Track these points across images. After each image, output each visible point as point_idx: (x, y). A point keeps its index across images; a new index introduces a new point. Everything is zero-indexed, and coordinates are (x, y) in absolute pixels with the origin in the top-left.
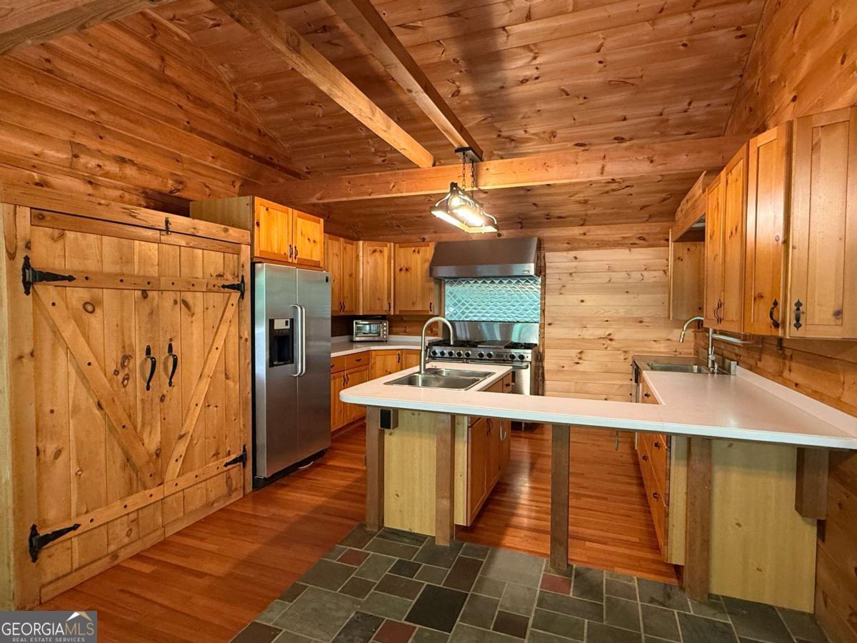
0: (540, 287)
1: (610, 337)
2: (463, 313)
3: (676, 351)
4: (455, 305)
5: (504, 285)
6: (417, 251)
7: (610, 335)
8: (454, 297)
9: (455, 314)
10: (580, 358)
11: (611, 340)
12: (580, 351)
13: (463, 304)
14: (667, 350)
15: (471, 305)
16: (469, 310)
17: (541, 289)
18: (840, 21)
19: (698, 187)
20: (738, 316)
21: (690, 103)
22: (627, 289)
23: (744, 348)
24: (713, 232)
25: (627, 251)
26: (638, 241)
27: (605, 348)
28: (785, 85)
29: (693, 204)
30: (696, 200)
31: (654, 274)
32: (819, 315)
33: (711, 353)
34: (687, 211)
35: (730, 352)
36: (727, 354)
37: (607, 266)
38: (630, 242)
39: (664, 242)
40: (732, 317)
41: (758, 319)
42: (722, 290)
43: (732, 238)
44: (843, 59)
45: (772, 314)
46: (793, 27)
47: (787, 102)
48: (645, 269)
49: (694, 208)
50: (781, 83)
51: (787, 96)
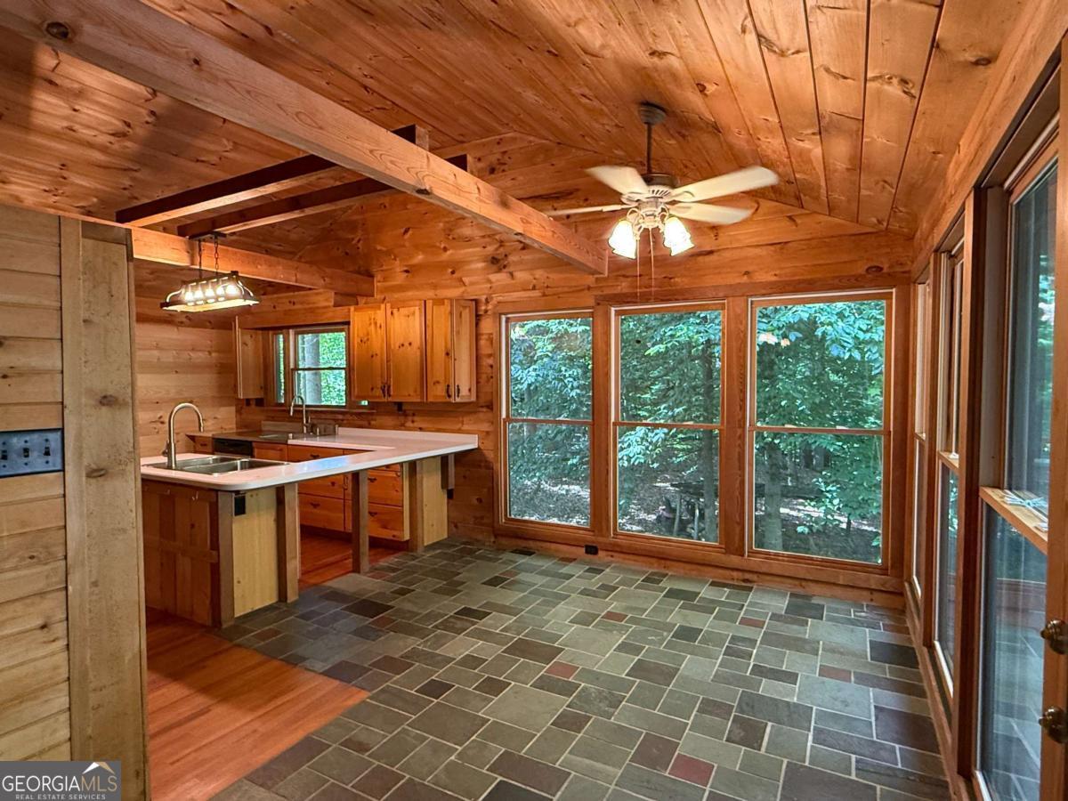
1: (162, 420)
3: (221, 428)
7: (161, 417)
11: (162, 422)
18: (448, 252)
19: (324, 299)
20: (418, 393)
21: (295, 228)
22: (177, 369)
23: (352, 414)
24: (368, 340)
25: (176, 330)
26: (184, 320)
27: (158, 432)
28: (395, 259)
29: (311, 308)
30: (318, 308)
31: (200, 354)
32: (464, 391)
33: (307, 422)
34: (290, 310)
35: (325, 419)
36: (320, 421)
37: (155, 343)
38: (180, 320)
39: (208, 324)
40: (408, 394)
41: (437, 393)
42: (389, 377)
43: (404, 348)
44: (453, 273)
45: (448, 391)
46: (403, 230)
47: (398, 270)
48: (193, 350)
49: (312, 312)
50: (390, 255)
51: (398, 267)
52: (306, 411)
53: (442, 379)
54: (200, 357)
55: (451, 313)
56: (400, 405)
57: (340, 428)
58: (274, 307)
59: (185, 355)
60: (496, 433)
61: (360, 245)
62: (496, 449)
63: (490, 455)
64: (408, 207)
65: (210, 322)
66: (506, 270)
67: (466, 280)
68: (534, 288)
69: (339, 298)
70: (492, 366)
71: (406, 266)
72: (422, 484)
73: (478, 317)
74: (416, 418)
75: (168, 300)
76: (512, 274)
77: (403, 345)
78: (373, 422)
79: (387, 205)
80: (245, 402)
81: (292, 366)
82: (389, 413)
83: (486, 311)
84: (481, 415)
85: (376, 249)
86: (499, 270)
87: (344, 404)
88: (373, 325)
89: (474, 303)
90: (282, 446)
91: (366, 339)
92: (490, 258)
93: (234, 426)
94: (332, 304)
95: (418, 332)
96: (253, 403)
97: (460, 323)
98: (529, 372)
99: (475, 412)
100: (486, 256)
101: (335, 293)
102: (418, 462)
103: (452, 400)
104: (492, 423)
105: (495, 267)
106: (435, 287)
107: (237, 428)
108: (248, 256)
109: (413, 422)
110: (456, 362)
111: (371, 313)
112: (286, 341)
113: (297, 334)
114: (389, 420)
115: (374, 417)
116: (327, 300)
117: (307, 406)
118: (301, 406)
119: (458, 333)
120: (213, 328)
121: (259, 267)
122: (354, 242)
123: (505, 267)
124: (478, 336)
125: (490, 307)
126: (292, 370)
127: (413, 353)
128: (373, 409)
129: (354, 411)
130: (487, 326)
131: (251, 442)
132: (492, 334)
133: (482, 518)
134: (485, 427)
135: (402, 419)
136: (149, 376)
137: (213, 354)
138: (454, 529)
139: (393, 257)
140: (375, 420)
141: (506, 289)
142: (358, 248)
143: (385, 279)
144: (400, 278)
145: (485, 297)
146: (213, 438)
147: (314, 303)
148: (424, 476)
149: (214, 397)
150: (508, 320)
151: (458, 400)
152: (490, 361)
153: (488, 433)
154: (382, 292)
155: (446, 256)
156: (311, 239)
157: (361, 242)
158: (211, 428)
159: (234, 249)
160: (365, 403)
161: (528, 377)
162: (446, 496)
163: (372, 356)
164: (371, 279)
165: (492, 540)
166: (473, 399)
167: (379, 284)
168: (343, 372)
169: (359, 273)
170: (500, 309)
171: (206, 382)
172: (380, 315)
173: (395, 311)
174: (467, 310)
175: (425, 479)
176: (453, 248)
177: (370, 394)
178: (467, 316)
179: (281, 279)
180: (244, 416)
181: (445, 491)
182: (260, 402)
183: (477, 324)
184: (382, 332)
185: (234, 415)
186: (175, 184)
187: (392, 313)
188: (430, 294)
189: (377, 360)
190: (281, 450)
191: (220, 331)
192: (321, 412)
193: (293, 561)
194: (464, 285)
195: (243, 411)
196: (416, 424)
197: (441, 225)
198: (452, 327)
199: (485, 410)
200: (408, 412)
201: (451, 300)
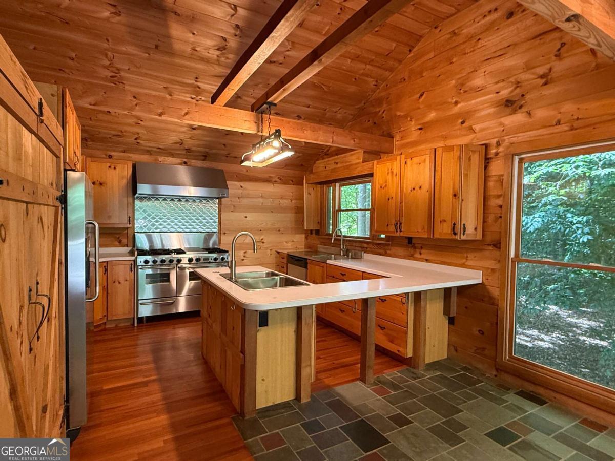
0: (217, 206)
1: (263, 241)
2: (153, 225)
3: (296, 248)
4: (145, 218)
5: (190, 203)
6: (113, 167)
7: (262, 239)
8: (145, 211)
9: (145, 227)
10: (245, 256)
11: (263, 243)
12: (244, 251)
13: (153, 218)
14: (292, 247)
15: (161, 219)
16: (159, 223)
17: (219, 207)
18: (459, 105)
19: (356, 158)
20: (426, 230)
21: (340, 109)
22: (272, 210)
23: (373, 244)
24: (386, 186)
25: (272, 186)
26: (278, 180)
27: (260, 248)
28: (411, 121)
29: (347, 166)
30: (352, 165)
31: (286, 201)
32: (470, 229)
33: (343, 248)
34: (335, 168)
35: (354, 247)
36: (353, 248)
37: (261, 194)
38: (274, 180)
39: (291, 182)
40: (417, 230)
41: (443, 231)
42: (401, 216)
43: (415, 191)
44: (463, 123)
45: (454, 229)
46: (418, 95)
47: (413, 129)
48: (282, 198)
49: (348, 169)
50: (407, 118)
51: (413, 126)
52: (344, 240)
53: (448, 218)
54: (285, 202)
55: (460, 158)
56: (410, 239)
57: (365, 254)
58: (326, 168)
59: (277, 202)
60: (503, 270)
61: (384, 115)
62: (502, 287)
63: (495, 292)
64: (424, 75)
65: (292, 181)
66: (524, 109)
67: (477, 127)
68: (558, 123)
69: (367, 156)
70: (501, 207)
71: (420, 124)
72: (425, 311)
73: (487, 161)
74: (423, 251)
75: (243, 159)
76: (529, 113)
77: (414, 189)
78: (388, 252)
79: (406, 78)
80: (309, 232)
81: (337, 208)
82: (401, 246)
83: (497, 154)
84: (487, 253)
85: (396, 115)
86: (514, 112)
87: (368, 236)
88: (390, 174)
89: (484, 147)
90: (324, 264)
91: (384, 185)
92: (504, 101)
93: (304, 247)
94: (361, 161)
95: (427, 177)
96: (314, 232)
97: (469, 166)
98: (534, 217)
99: (481, 250)
100: (499, 101)
101: (365, 152)
102: (422, 293)
103: (458, 237)
104: (499, 261)
105: (509, 110)
106: (445, 138)
107: (305, 248)
108: (297, 124)
109: (421, 254)
110: (464, 203)
111: (389, 164)
112: (334, 190)
113: (341, 186)
114: (401, 251)
115: (389, 247)
116: (358, 158)
117: (344, 236)
118: (340, 236)
119: (466, 175)
120: (293, 185)
121: (305, 132)
122: (380, 113)
123: (521, 107)
124: (486, 179)
125: (501, 149)
126: (337, 211)
127: (423, 195)
128: (389, 241)
129: (375, 242)
130: (496, 168)
131: (306, 259)
132: (503, 175)
133: (484, 349)
134: (490, 264)
135: (412, 251)
136: (257, 214)
137: (293, 201)
138: (454, 353)
139: (409, 119)
140: (390, 250)
141: (521, 129)
142: (383, 117)
143: (402, 138)
144: (414, 135)
145: (496, 140)
146: (288, 255)
147: (350, 162)
148: (428, 302)
149: (292, 228)
150: (521, 161)
151: (463, 237)
152: (499, 202)
153: (493, 270)
154: (399, 149)
155: (456, 109)
156: (351, 117)
157: (385, 112)
158: (290, 248)
159: (288, 120)
160: (383, 236)
161: (534, 222)
162: (448, 321)
163: (389, 199)
164: (392, 139)
165: (494, 373)
166: (479, 237)
167: (397, 143)
168: (369, 212)
169: (383, 135)
170: (513, 150)
171: (288, 218)
172: (396, 166)
173: (409, 161)
174: (476, 155)
175: (428, 306)
176: (463, 101)
177: (386, 230)
178: (476, 159)
179: (321, 141)
180: (309, 241)
181: (447, 317)
182: (317, 232)
183: (486, 167)
184: (396, 180)
185: (304, 239)
186: (261, 83)
187: (406, 163)
188: (440, 144)
189: (392, 202)
190: (323, 267)
191: (298, 186)
192: (353, 241)
193: (308, 369)
194: (475, 132)
195: (309, 237)
196: (422, 256)
197: (453, 82)
198: (460, 172)
199: (491, 248)
200: (416, 245)
201: (461, 146)
